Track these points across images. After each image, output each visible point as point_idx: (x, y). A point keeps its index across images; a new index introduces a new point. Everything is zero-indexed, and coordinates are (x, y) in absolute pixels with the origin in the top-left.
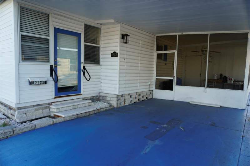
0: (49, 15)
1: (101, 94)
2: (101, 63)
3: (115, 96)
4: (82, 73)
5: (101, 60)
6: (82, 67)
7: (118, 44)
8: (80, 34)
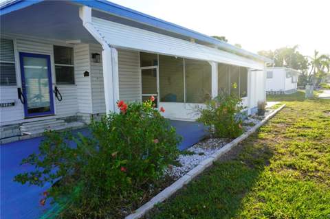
0: (12, 41)
1: (79, 114)
2: (76, 83)
3: (88, 115)
4: (54, 94)
5: (76, 80)
6: (54, 89)
7: (89, 64)
8: (49, 56)
